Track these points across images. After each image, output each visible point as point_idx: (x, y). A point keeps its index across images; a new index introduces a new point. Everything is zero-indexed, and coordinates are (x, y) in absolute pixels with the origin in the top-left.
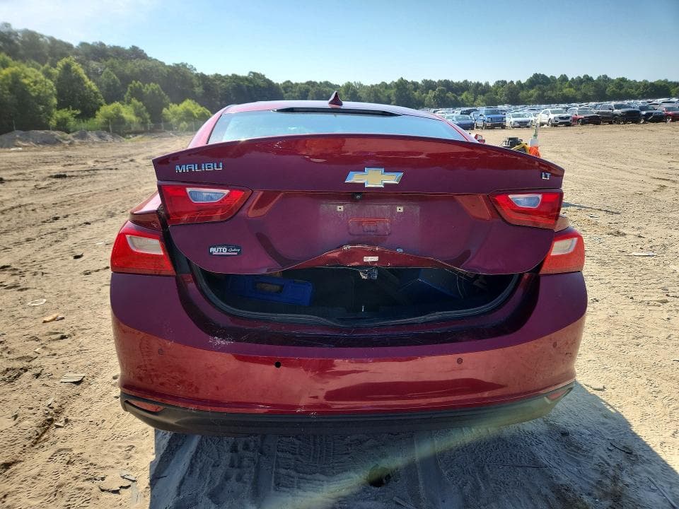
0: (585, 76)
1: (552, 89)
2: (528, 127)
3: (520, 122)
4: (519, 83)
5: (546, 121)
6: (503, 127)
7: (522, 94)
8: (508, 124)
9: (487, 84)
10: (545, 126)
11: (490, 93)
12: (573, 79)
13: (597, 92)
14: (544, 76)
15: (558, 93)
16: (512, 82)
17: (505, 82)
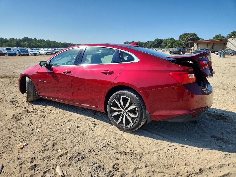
0: (42, 39)
1: (32, 43)
2: (37, 55)
3: (34, 54)
4: (19, 39)
5: (43, 53)
6: (28, 55)
7: (22, 43)
8: (29, 54)
9: (6, 39)
10: (43, 55)
11: (8, 42)
12: (38, 40)
13: (48, 45)
14: (28, 38)
15: (35, 44)
16: (17, 39)
17: (14, 39)
